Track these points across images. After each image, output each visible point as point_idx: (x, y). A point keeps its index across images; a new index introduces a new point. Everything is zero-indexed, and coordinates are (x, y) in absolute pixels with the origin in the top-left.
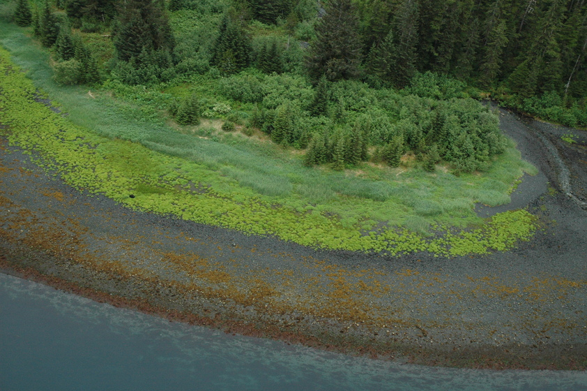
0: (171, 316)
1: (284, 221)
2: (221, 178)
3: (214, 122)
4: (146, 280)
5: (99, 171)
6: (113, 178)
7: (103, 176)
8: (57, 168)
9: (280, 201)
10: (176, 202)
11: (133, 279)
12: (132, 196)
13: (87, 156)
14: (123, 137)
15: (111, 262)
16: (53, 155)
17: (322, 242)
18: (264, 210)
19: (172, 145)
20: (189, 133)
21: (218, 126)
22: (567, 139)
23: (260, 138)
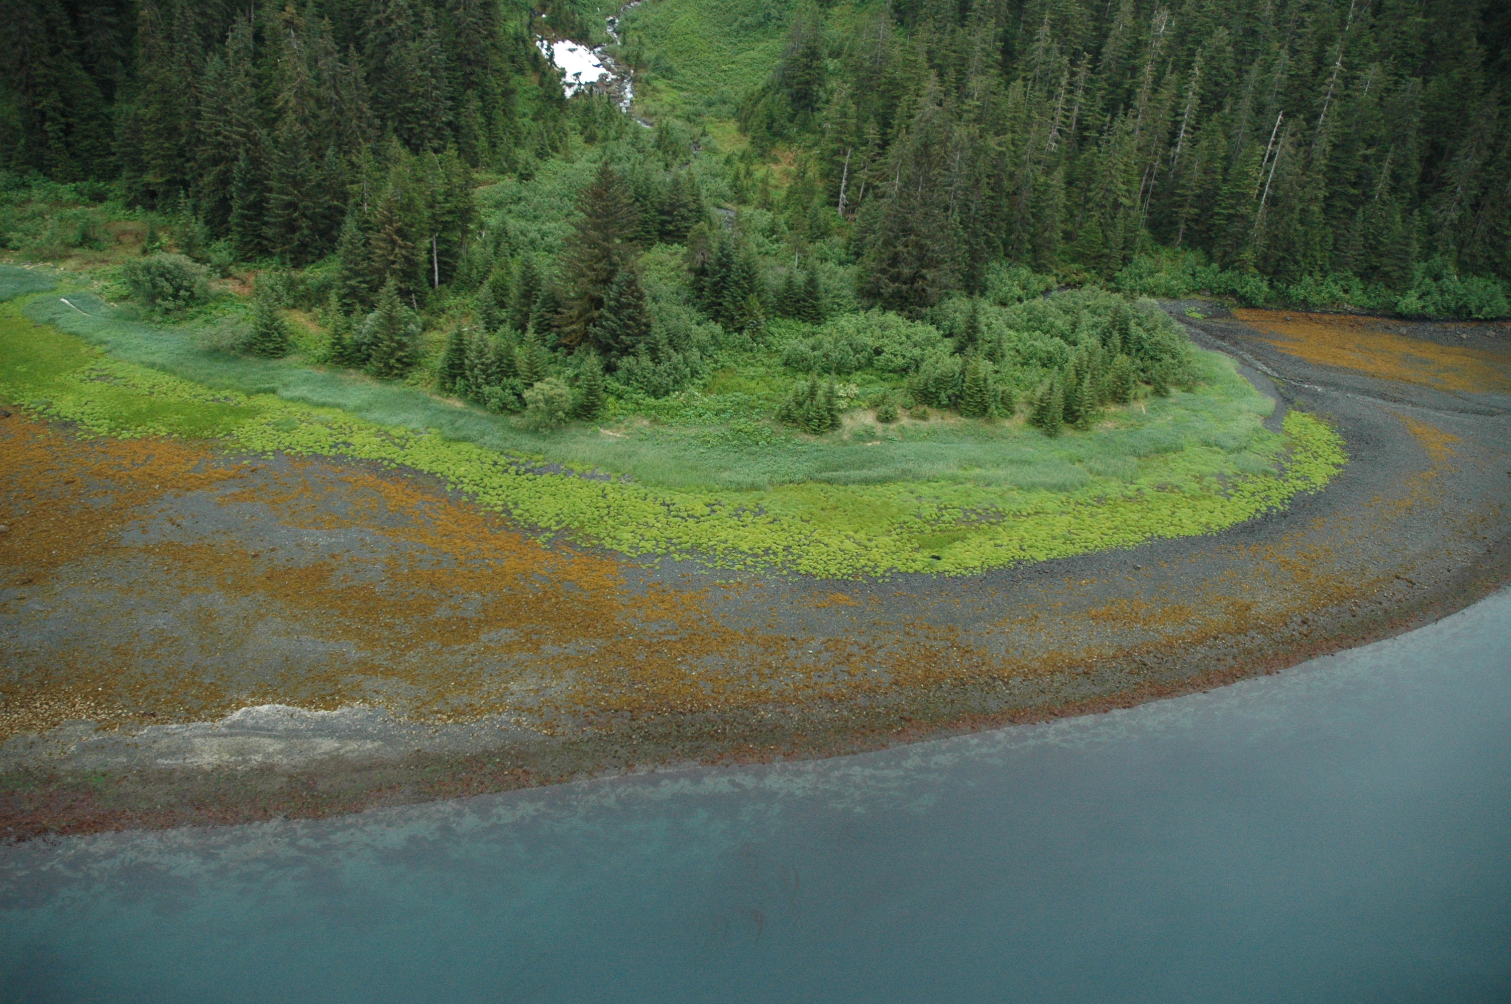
0: (1195, 686)
1: (1139, 515)
2: (989, 489)
3: (854, 414)
4: (1115, 657)
5: (835, 543)
6: (868, 544)
7: (849, 545)
8: (766, 562)
9: (1097, 491)
10: (998, 542)
11: (1099, 664)
12: (938, 558)
13: (775, 527)
14: (778, 478)
15: (1045, 656)
16: (723, 546)
17: (1207, 524)
18: (1100, 511)
19: (861, 467)
20: (845, 444)
21: (868, 419)
22: (1194, 315)
23: (942, 418)
